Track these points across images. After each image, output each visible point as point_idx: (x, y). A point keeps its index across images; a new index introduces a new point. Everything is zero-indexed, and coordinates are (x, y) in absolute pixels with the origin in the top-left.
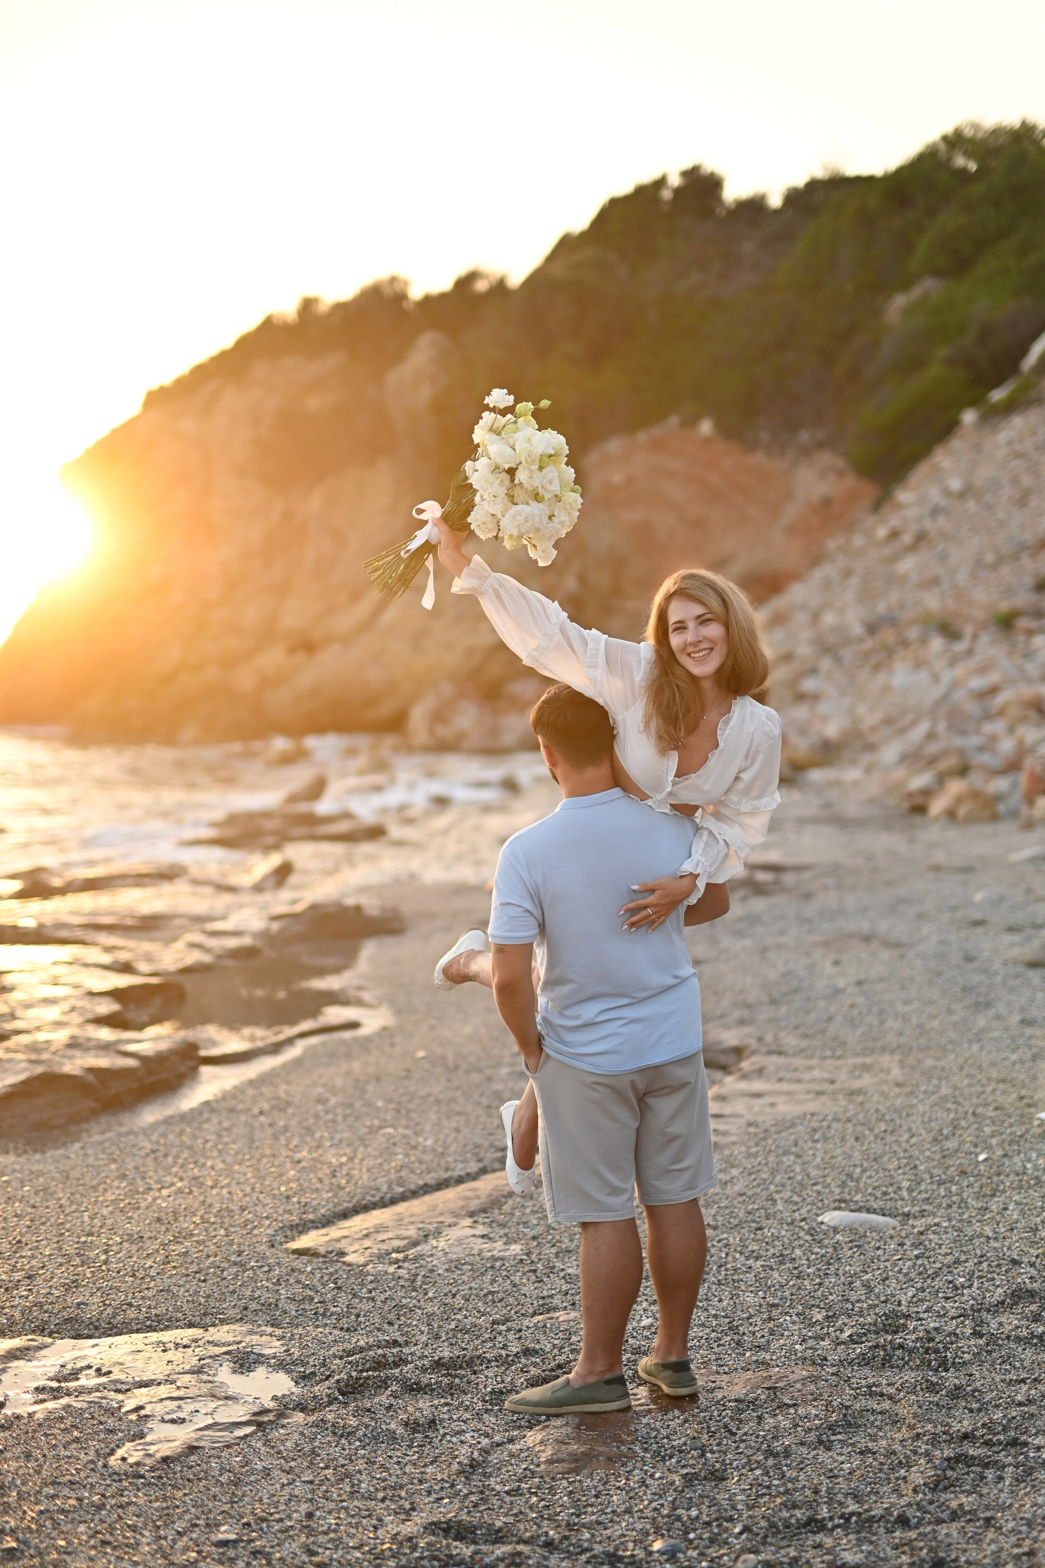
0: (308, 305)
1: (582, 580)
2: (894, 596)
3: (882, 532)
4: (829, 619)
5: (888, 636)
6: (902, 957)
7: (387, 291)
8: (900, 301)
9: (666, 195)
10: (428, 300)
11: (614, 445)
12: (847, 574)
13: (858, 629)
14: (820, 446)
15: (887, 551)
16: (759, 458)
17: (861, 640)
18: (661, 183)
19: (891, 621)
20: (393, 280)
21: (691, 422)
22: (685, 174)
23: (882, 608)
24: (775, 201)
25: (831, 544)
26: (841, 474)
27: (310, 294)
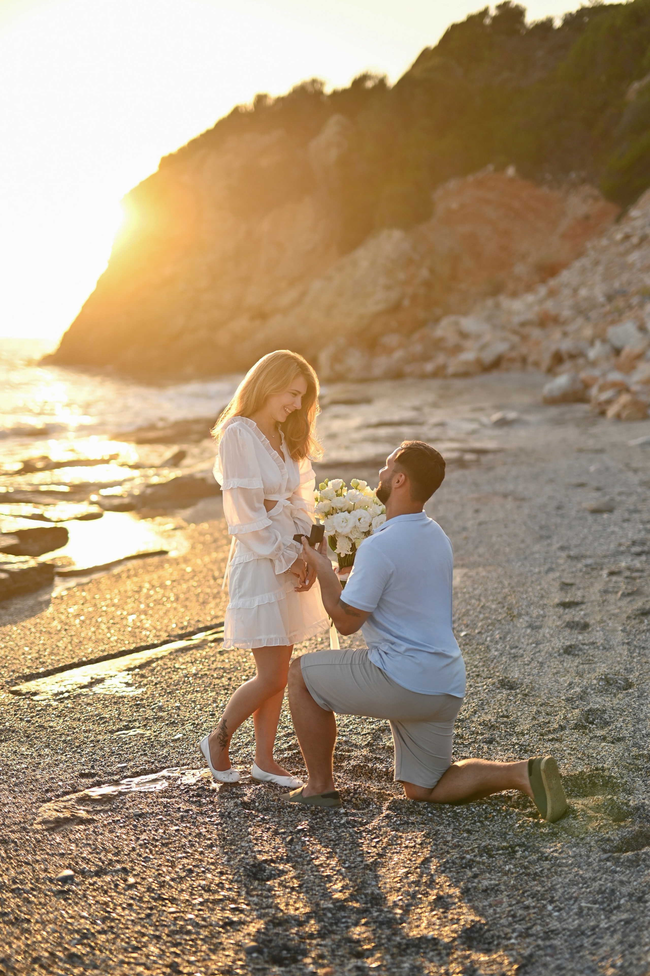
0: (260, 99)
1: (432, 271)
2: (625, 277)
3: (619, 236)
4: (583, 292)
5: (620, 303)
6: (519, 507)
7: (310, 89)
8: (636, 85)
9: (488, 21)
10: (336, 94)
11: (453, 184)
12: (597, 263)
13: (601, 299)
14: (584, 181)
15: (622, 248)
16: (544, 190)
17: (603, 306)
18: (484, 13)
19: (623, 293)
20: (314, 82)
21: (501, 168)
22: (499, 7)
23: (617, 285)
24: (558, 23)
25: (589, 245)
26: (596, 199)
27: (262, 92)
